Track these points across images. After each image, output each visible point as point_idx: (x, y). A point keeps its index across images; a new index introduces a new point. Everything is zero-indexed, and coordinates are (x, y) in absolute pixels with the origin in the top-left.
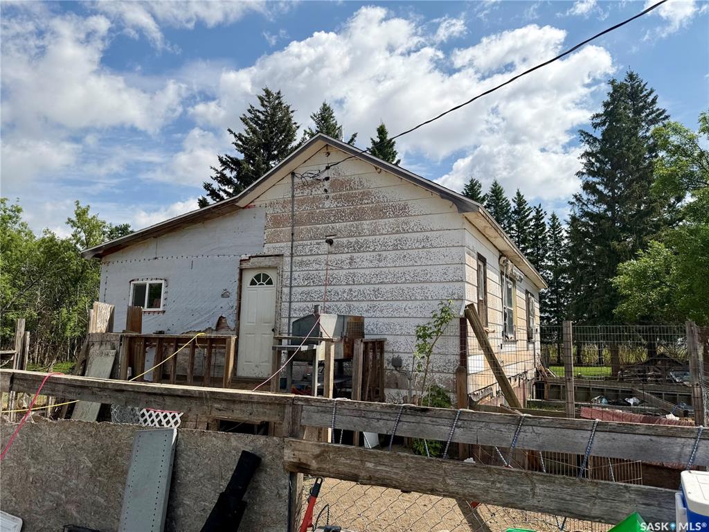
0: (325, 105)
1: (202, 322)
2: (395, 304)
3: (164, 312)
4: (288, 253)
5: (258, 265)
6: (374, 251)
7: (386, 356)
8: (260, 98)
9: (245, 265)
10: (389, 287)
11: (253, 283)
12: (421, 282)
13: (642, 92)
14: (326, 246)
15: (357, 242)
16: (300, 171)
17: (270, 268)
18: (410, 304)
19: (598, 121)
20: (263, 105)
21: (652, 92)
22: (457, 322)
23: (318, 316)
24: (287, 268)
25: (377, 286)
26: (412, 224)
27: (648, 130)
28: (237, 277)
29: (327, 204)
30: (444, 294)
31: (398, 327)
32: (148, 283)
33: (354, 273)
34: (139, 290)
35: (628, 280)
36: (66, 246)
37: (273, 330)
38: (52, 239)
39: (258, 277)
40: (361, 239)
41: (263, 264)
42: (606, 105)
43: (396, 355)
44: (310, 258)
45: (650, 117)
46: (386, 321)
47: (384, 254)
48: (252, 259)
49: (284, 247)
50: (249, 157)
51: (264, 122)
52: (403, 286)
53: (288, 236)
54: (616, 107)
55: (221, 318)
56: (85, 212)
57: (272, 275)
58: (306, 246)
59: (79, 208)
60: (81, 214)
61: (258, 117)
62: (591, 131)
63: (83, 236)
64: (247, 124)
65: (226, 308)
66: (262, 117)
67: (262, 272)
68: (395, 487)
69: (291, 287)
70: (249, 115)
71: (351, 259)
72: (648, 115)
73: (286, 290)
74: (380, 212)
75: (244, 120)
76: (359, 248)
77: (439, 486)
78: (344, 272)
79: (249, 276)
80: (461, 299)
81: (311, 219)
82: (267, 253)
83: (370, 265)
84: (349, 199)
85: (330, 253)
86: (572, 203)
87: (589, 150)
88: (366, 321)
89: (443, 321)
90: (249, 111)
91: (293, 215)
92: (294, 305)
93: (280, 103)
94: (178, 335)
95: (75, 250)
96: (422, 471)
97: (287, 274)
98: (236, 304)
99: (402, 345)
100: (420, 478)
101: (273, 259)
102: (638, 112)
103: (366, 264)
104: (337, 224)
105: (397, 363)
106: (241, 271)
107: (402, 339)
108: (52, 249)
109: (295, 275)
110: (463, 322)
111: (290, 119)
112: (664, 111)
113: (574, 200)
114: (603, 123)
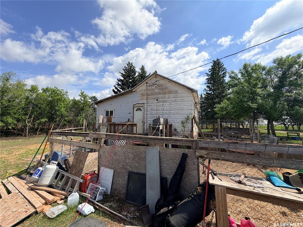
0: (142, 66)
1: (124, 120)
2: (175, 115)
3: (114, 117)
4: (146, 103)
5: (138, 106)
6: (169, 102)
7: (172, 128)
8: (127, 64)
9: (134, 106)
10: (173, 111)
11: (136, 110)
12: (181, 110)
13: (220, 63)
14: (156, 101)
15: (164, 100)
16: (149, 82)
17: (141, 106)
18: (178, 115)
19: (210, 70)
20: (128, 66)
21: (223, 63)
22: (191, 120)
23: (160, 119)
24: (146, 107)
25: (170, 111)
26: (179, 95)
27: (221, 73)
28: (133, 109)
29: (156, 90)
30: (187, 113)
31: (175, 121)
32: (109, 110)
33: (164, 108)
34: (107, 112)
35: (218, 109)
36: (79, 101)
37: (142, 122)
38: (75, 100)
39: (138, 109)
40: (165, 99)
41: (139, 106)
42: (212, 66)
43: (175, 128)
44: (152, 104)
45: (222, 70)
46: (172, 119)
47: (172, 103)
48: (136, 105)
49: (145, 101)
50: (125, 79)
51: (128, 70)
52: (177, 111)
53: (146, 99)
54: (215, 67)
55: (129, 119)
56: (83, 93)
57: (142, 108)
58: (151, 101)
59: (82, 92)
60: (82, 93)
61: (127, 69)
62: (208, 73)
63: (83, 99)
64: (124, 71)
65: (130, 117)
66: (128, 69)
67: (139, 108)
68: (231, 161)
69: (147, 111)
70: (124, 68)
71: (163, 104)
72: (222, 69)
73: (146, 112)
74: (170, 92)
75: (124, 70)
76: (165, 101)
77: (245, 161)
78: (161, 107)
79: (135, 109)
80: (192, 114)
81: (152, 94)
82: (140, 103)
83: (168, 106)
84: (162, 89)
85: (157, 103)
86: (204, 91)
87: (208, 78)
88: (168, 120)
89: (188, 119)
90: (124, 67)
91: (147, 93)
92: (148, 116)
93: (132, 65)
94: (118, 123)
95: (81, 102)
96: (239, 157)
97: (146, 108)
98: (133, 116)
99: (177, 125)
100: (238, 159)
101: (142, 104)
102: (219, 68)
103: (167, 105)
104: (159, 96)
105: (175, 130)
106: (134, 107)
107: (176, 124)
108: (75, 102)
109: (148, 108)
110: (192, 119)
111: (135, 69)
112: (225, 68)
113: (204, 90)
114: (211, 71)
